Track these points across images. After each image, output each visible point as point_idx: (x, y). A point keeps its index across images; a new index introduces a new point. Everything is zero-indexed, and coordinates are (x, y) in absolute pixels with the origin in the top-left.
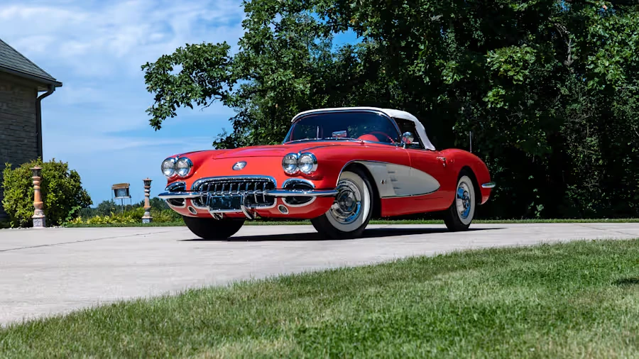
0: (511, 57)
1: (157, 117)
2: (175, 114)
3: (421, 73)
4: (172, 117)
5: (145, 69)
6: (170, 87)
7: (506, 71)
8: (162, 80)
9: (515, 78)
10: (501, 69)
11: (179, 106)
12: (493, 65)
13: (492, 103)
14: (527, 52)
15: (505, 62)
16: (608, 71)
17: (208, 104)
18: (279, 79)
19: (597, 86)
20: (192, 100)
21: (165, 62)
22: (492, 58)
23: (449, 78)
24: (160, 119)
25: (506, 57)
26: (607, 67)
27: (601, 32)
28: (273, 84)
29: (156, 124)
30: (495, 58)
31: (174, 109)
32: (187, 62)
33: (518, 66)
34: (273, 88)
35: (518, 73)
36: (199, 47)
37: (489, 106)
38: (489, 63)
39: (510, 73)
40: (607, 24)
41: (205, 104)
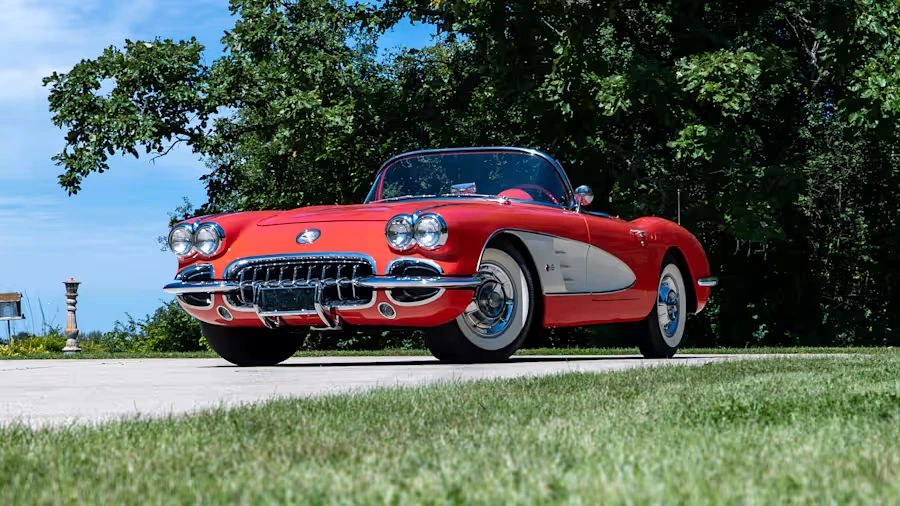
0: (719, 69)
1: (73, 170)
2: (105, 166)
3: (556, 97)
4: (101, 171)
5: (51, 85)
6: (97, 117)
7: (710, 94)
8: (80, 105)
9: (726, 105)
10: (702, 91)
11: (112, 152)
12: (687, 82)
13: (683, 151)
14: (747, 61)
15: (711, 78)
16: (884, 96)
17: (165, 150)
18: (300, 107)
19: (865, 122)
20: (138, 142)
21: (85, 74)
22: (686, 70)
23: (608, 107)
24: (78, 174)
25: (710, 70)
26: (883, 89)
27: (874, 27)
28: (288, 116)
29: (70, 183)
30: (690, 70)
31: (105, 159)
32: (125, 74)
33: (732, 85)
34: (288, 123)
35: (730, 97)
36: (149, 46)
37: (679, 156)
38: (681, 79)
39: (718, 98)
40: (885, 14)
41: (160, 149)
